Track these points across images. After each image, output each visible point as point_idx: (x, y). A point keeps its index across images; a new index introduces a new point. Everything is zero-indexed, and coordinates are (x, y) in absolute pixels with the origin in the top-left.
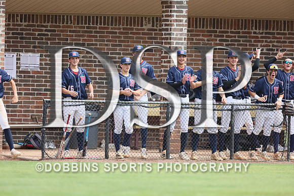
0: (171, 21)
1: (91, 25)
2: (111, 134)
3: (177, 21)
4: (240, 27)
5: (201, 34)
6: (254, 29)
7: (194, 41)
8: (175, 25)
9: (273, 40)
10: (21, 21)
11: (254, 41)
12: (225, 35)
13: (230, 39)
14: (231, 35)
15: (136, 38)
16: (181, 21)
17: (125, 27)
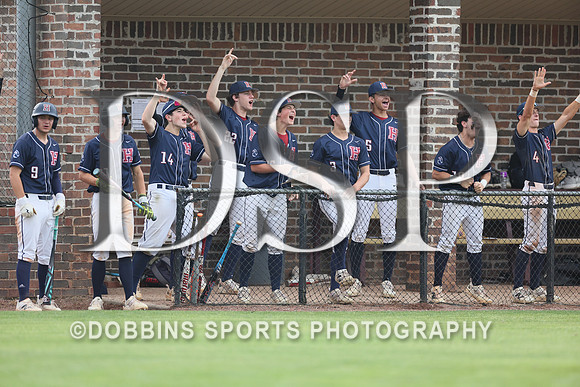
1: (271, 42)
4: (566, 41)
7: (475, 70)
8: (436, 39)
10: (133, 35)
12: (535, 56)
15: (360, 65)
17: (337, 43)
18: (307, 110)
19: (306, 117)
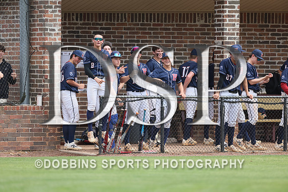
0: (223, 17)
1: (145, 22)
3: (229, 16)
5: (253, 28)
7: (247, 36)
8: (228, 20)
10: (77, 20)
12: (277, 29)
13: (281, 33)
14: (283, 29)
15: (190, 34)
16: (233, 16)
17: (178, 23)
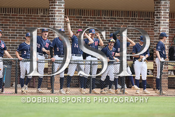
0: (55, 11)
2: (19, 78)
3: (58, 11)
4: (96, 15)
5: (73, 18)
6: (104, 16)
8: (57, 13)
9: (115, 22)
11: (104, 23)
12: (87, 19)
13: (89, 22)
14: (91, 19)
15: (34, 21)
16: (60, 11)
17: (27, 14)
18: (18, 35)
19: (18, 37)
